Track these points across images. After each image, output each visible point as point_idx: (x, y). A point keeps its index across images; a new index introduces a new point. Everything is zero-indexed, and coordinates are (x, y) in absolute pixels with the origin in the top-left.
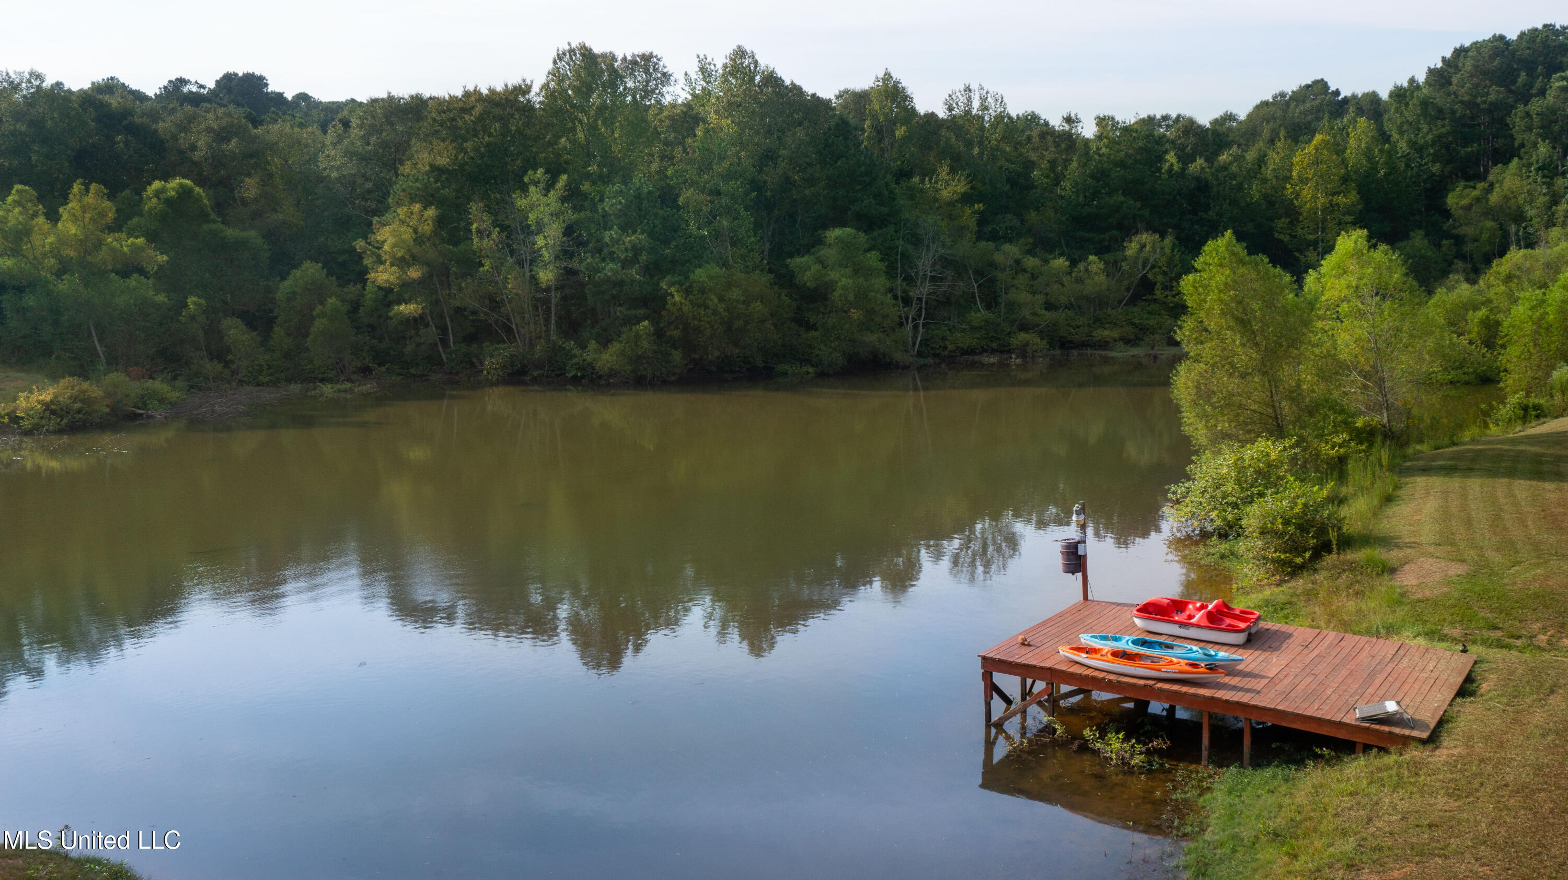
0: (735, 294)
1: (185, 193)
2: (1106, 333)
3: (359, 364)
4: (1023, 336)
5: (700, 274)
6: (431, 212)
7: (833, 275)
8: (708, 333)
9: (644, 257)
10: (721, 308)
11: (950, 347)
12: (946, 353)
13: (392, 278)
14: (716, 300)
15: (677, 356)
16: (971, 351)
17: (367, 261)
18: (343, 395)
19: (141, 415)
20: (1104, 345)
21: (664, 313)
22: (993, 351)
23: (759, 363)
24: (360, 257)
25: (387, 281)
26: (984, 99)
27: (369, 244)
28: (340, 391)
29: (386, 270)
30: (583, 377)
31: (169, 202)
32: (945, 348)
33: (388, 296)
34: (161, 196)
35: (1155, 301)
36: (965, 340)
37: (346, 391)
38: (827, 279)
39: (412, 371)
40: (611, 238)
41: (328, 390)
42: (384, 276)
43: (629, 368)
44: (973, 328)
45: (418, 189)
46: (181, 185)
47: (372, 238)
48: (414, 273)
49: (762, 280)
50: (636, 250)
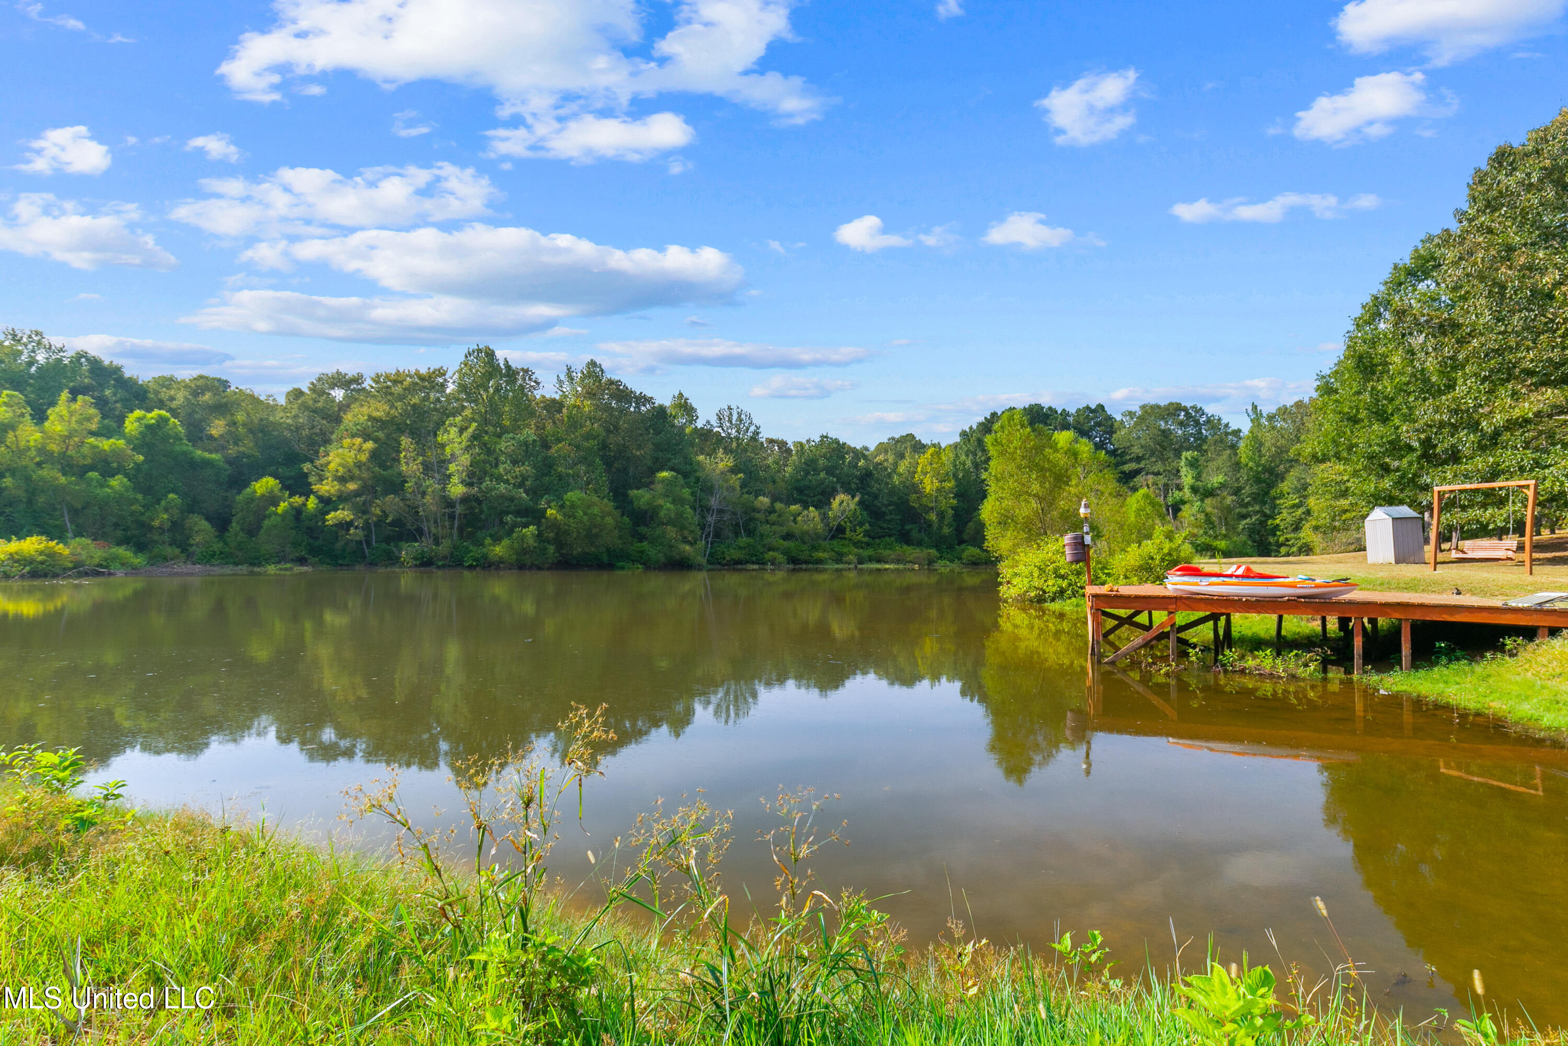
0: (596, 510)
1: (162, 421)
2: (821, 555)
3: (297, 555)
4: (771, 553)
5: (572, 496)
6: (370, 445)
7: (661, 502)
8: (575, 535)
9: (528, 483)
10: (585, 518)
11: (728, 558)
12: (725, 562)
13: (332, 491)
14: (581, 513)
15: (551, 549)
16: (739, 562)
17: (312, 479)
18: (282, 572)
19: (103, 573)
20: (820, 561)
21: (543, 520)
22: (753, 563)
23: (605, 559)
24: (306, 476)
25: (328, 491)
26: (739, 414)
27: (315, 467)
28: (281, 569)
29: (328, 484)
30: (477, 565)
31: (149, 427)
32: (724, 559)
33: (327, 503)
34: (143, 422)
35: (845, 539)
36: (736, 554)
37: (286, 569)
38: (656, 504)
39: (340, 562)
40: (505, 469)
41: (271, 569)
42: (327, 488)
43: (514, 557)
44: (740, 548)
45: (358, 430)
46: (160, 416)
47: (318, 463)
48: (352, 486)
49: (609, 505)
50: (524, 478)
